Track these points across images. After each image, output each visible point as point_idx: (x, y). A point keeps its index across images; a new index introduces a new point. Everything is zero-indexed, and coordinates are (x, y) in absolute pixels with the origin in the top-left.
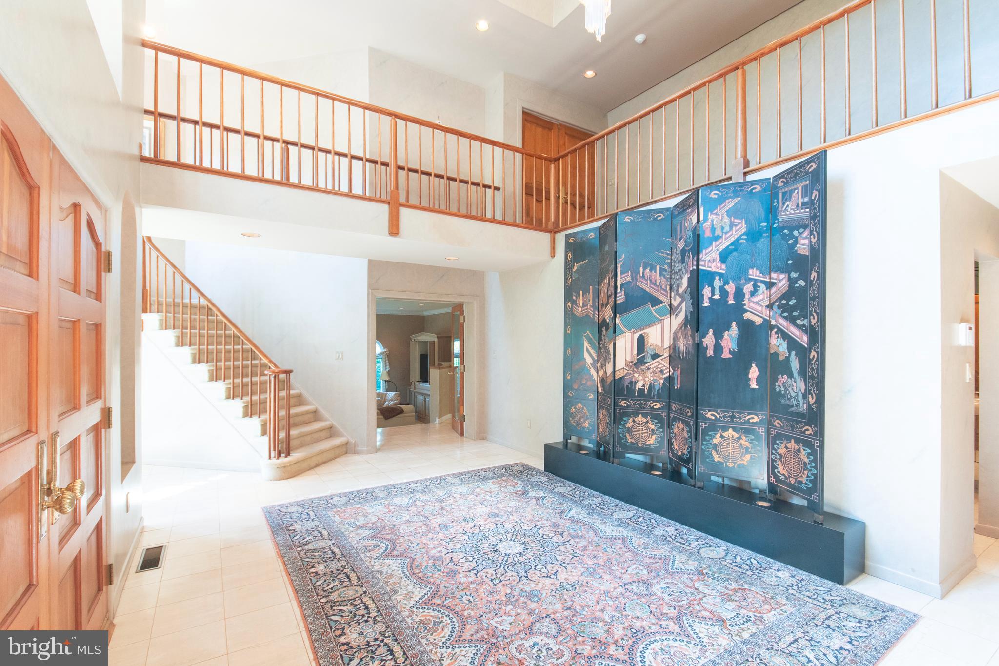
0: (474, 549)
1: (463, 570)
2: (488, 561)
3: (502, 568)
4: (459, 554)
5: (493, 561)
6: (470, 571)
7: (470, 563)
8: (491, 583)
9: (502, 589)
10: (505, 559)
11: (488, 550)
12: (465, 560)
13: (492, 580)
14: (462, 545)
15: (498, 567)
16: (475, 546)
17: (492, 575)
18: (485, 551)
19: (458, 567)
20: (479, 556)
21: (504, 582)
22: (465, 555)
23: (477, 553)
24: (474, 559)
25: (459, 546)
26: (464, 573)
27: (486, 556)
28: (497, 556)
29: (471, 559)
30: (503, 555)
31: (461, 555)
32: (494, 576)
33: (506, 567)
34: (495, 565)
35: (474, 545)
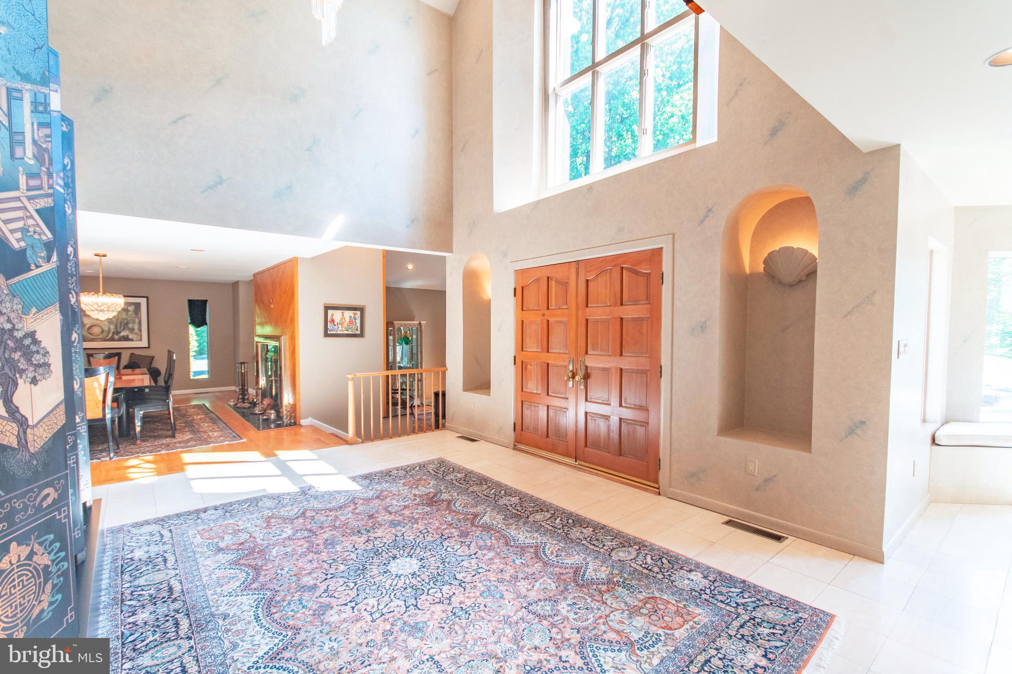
0: (447, 560)
1: (454, 538)
2: (431, 547)
3: (417, 542)
4: (463, 554)
5: (426, 548)
6: (449, 537)
7: (449, 545)
8: (429, 530)
9: (420, 527)
10: (412, 552)
11: (430, 560)
12: (455, 547)
13: (428, 531)
14: (461, 564)
15: (421, 543)
16: (446, 564)
17: (428, 536)
18: (434, 558)
19: (460, 540)
20: (440, 553)
21: (418, 531)
22: (455, 553)
23: (443, 556)
24: (446, 550)
25: (465, 564)
26: (453, 536)
27: (433, 553)
28: (421, 553)
29: (449, 549)
30: (414, 555)
31: (459, 552)
32: (425, 535)
33: (414, 543)
34: (424, 544)
35: (448, 566)
